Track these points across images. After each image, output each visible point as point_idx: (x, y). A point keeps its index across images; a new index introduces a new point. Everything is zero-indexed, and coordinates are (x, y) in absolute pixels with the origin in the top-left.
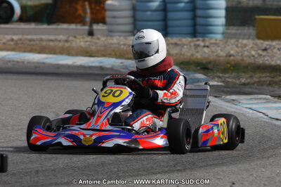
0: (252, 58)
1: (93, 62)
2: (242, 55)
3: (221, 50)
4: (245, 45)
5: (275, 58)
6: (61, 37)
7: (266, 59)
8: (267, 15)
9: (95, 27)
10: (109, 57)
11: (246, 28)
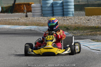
0: (84, 24)
1: (28, 28)
2: (80, 23)
3: (73, 21)
4: (81, 19)
5: (92, 23)
6: (16, 18)
7: (89, 24)
8: (89, 7)
9: (28, 13)
10: (33, 26)
11: (82, 12)
